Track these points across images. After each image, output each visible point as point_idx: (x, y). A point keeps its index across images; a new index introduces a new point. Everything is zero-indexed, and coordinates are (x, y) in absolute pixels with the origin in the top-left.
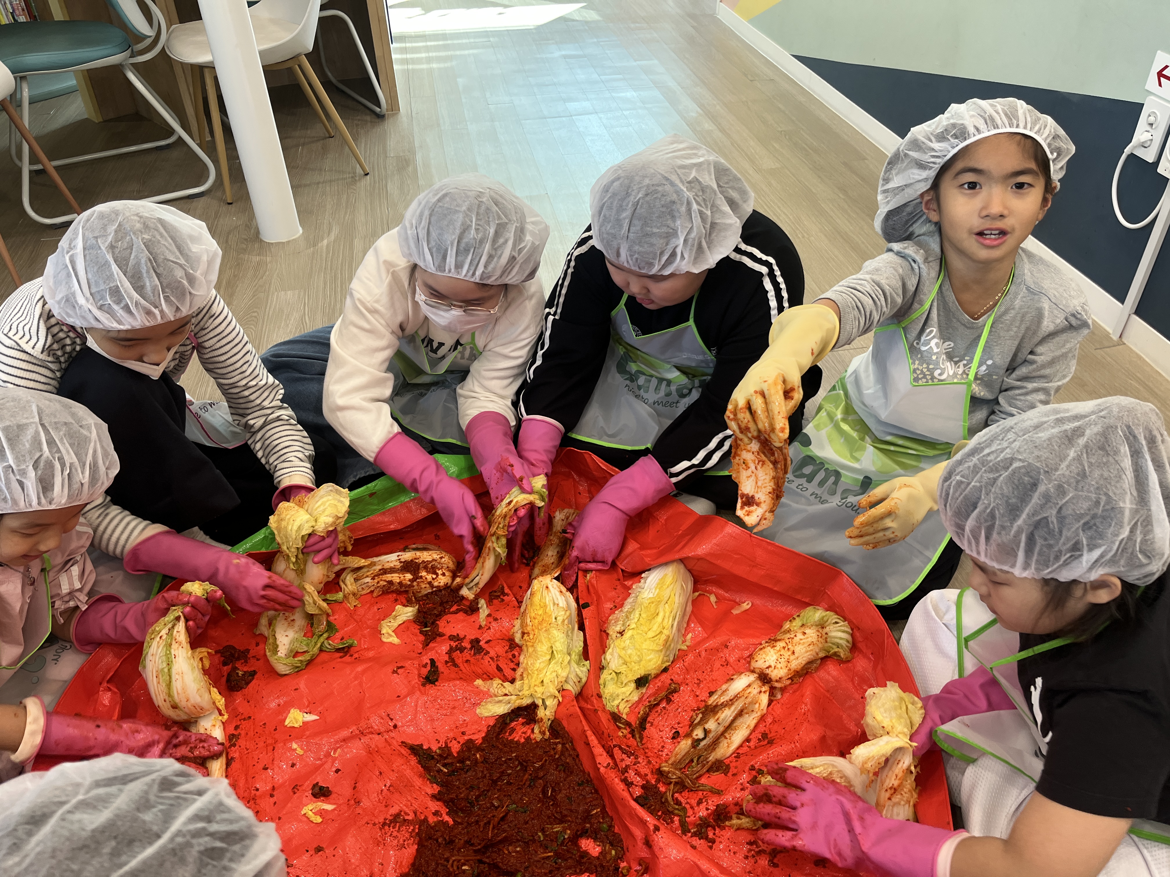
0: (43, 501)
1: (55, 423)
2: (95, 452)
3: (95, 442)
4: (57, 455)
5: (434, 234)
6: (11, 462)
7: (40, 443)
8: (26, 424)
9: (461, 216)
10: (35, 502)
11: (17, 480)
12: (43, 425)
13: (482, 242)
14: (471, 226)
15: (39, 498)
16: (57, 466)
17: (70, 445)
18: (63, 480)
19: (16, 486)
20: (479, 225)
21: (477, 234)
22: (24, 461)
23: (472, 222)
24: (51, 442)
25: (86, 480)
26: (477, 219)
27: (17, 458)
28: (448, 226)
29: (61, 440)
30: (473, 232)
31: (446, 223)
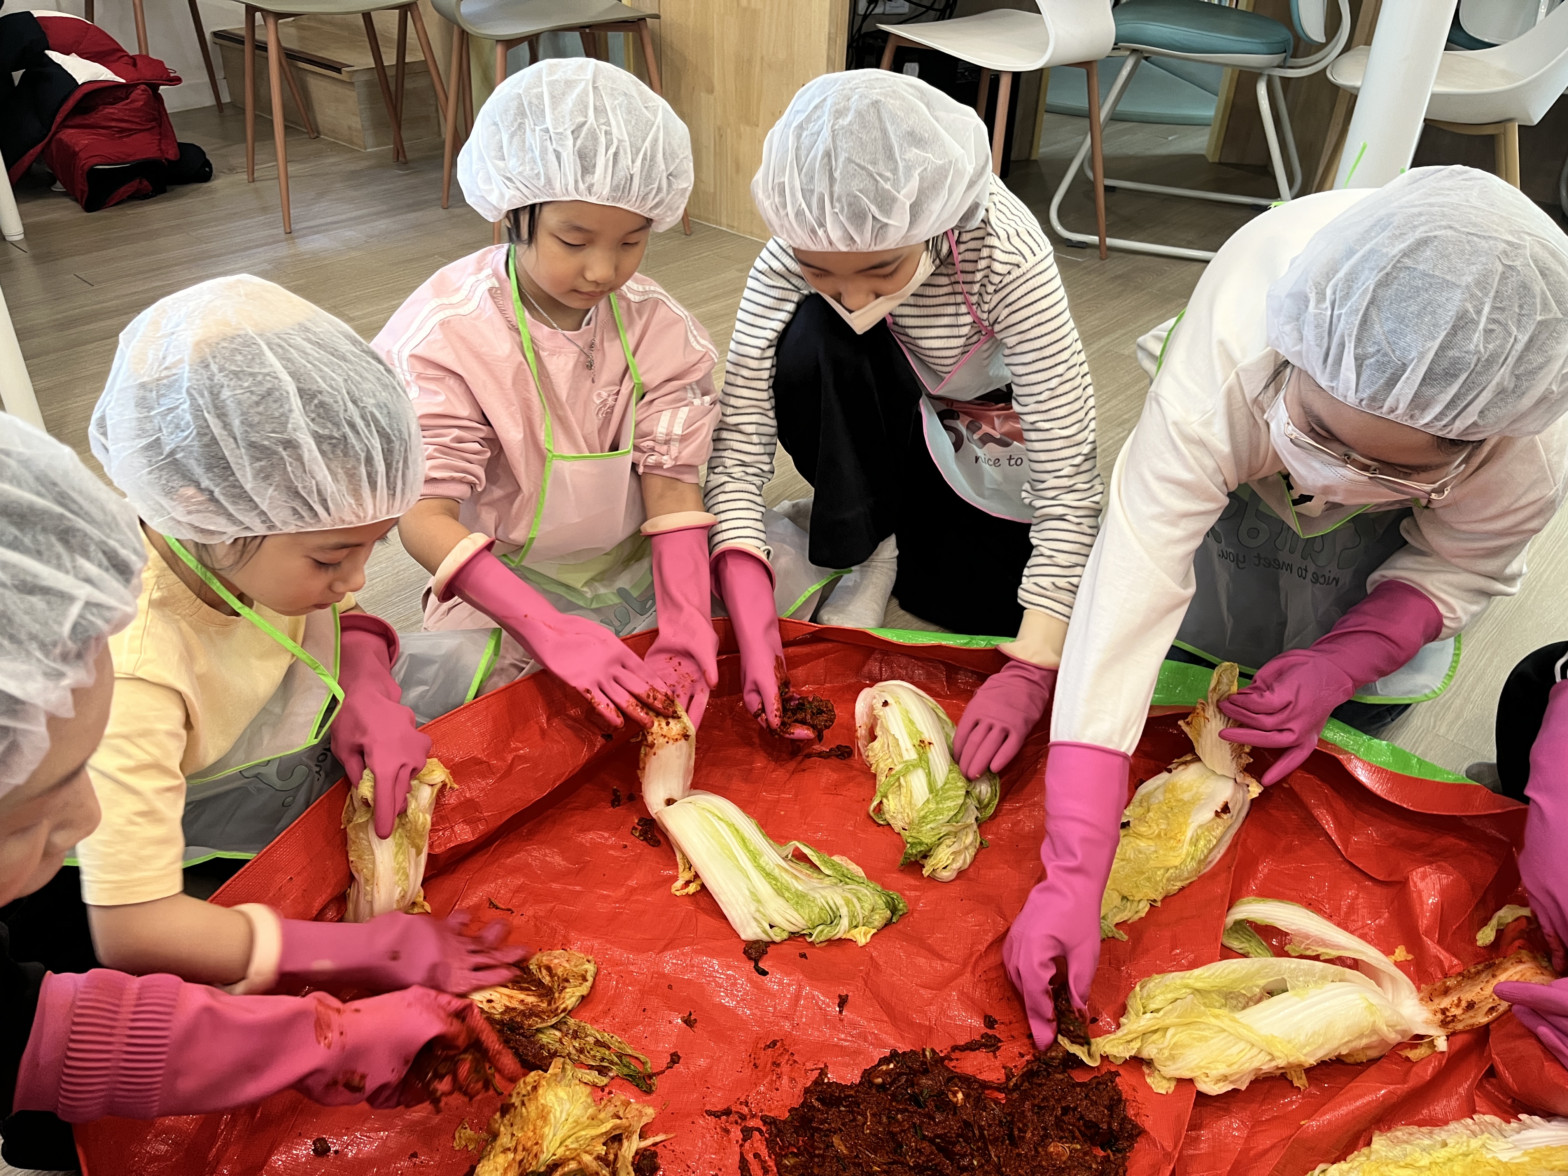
0: (582, 186)
1: (612, 89)
2: (655, 140)
3: (659, 127)
4: (604, 128)
5: (1378, 330)
6: (549, 124)
7: (586, 107)
8: (575, 81)
9: (1458, 296)
10: (571, 187)
11: (555, 150)
12: (595, 88)
13: (1490, 361)
14: (1477, 323)
15: (576, 182)
16: (603, 139)
17: (625, 121)
18: (607, 161)
19: (552, 157)
20: (1495, 321)
21: (1486, 341)
22: (563, 123)
23: (1479, 312)
24: (600, 111)
25: (636, 169)
26: (1494, 308)
27: (555, 120)
28: (1419, 315)
29: (614, 109)
30: (1477, 336)
31: (1414, 308)
